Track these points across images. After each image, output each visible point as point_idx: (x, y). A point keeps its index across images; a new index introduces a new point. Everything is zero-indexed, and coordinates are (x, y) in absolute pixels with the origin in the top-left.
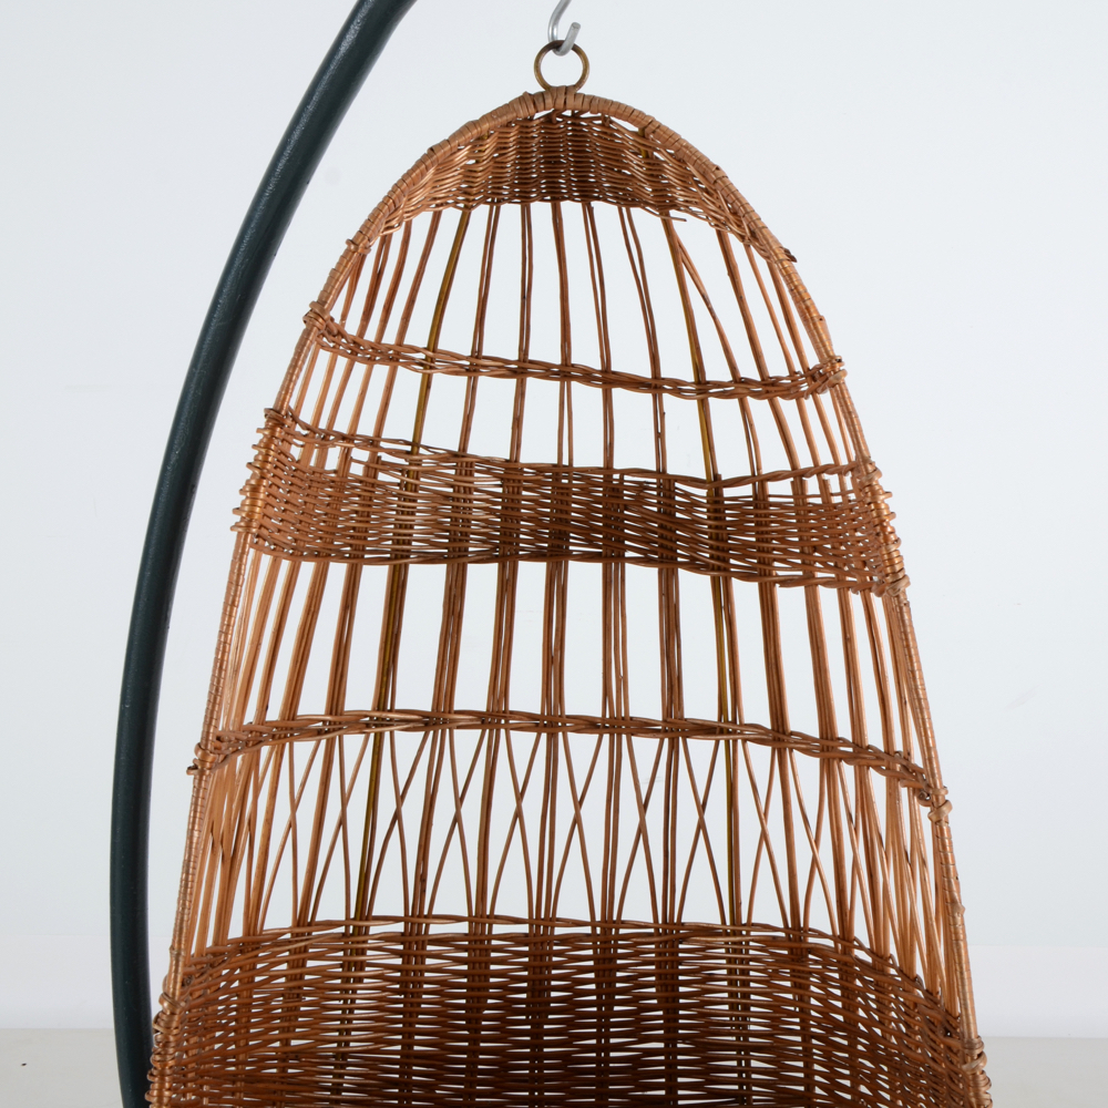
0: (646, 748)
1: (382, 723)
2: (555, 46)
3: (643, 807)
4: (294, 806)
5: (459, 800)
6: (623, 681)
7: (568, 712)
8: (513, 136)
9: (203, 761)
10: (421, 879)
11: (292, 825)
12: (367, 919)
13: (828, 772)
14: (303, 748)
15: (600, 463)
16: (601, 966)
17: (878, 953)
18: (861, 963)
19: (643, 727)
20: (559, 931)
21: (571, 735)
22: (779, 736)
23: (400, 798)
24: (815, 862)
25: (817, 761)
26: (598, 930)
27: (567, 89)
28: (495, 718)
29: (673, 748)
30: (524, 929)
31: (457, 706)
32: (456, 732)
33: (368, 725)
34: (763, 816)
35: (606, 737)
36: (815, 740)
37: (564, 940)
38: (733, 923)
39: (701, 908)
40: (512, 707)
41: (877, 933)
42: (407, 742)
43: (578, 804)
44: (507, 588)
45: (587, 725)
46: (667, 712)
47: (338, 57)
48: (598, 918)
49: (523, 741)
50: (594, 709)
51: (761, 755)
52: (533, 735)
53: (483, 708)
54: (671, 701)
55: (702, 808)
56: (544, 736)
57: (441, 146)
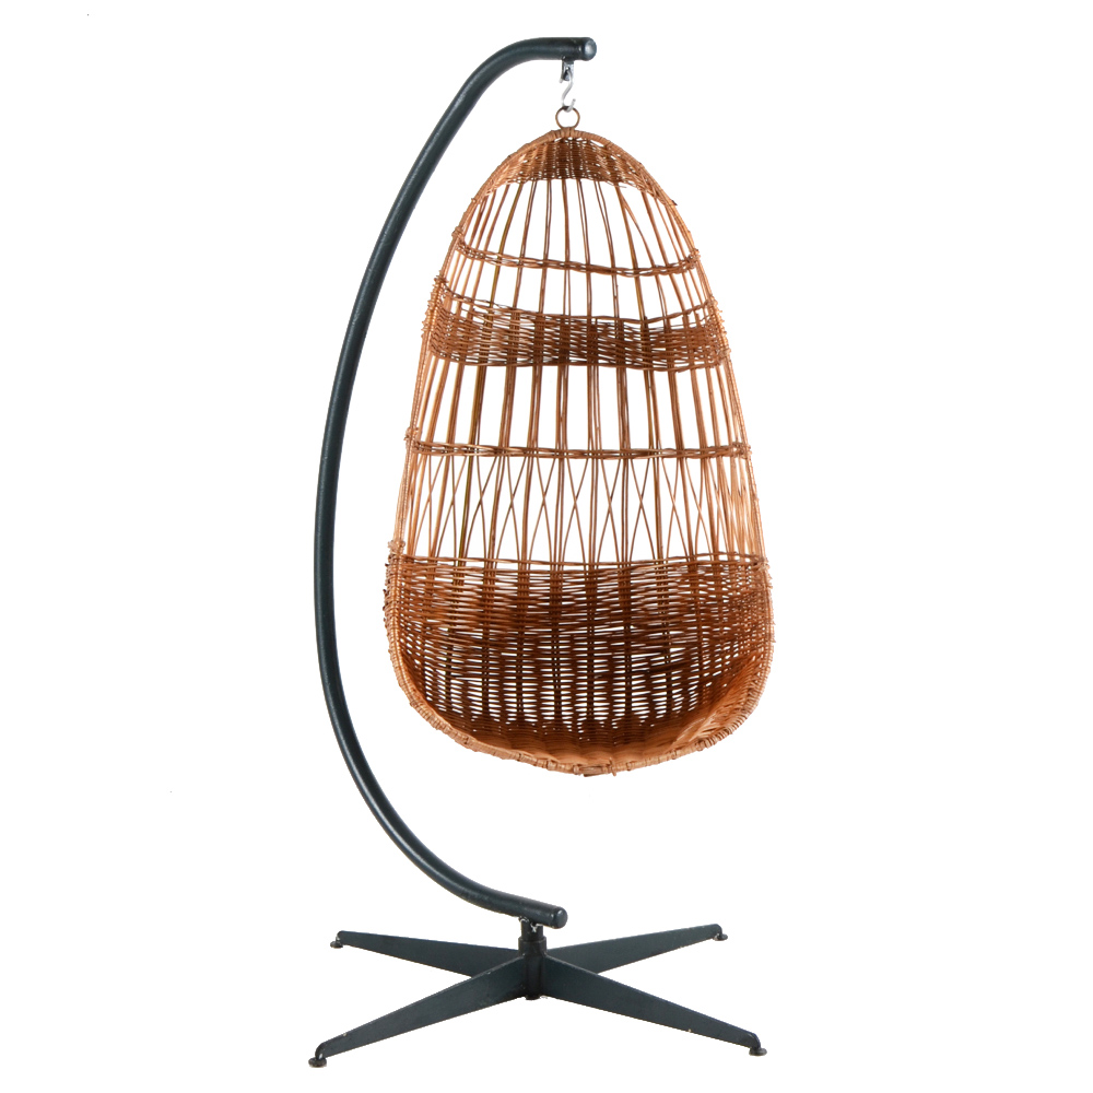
0: (611, 465)
1: (472, 450)
2: (565, 108)
3: (610, 498)
4: (431, 488)
5: (513, 496)
6: (598, 429)
7: (570, 448)
8: (545, 149)
9: (412, 433)
10: (493, 538)
11: (429, 500)
12: (466, 557)
13: (704, 466)
14: (436, 459)
15: (586, 314)
16: (589, 586)
17: (731, 554)
18: (723, 562)
19: (609, 455)
20: (566, 568)
21: (571, 460)
22: (680, 453)
23: (482, 493)
24: (700, 517)
25: (699, 460)
26: (587, 567)
27: (571, 128)
28: (530, 451)
29: (626, 464)
30: (547, 568)
31: (511, 444)
32: (511, 458)
33: (466, 452)
34: (673, 498)
35: (590, 460)
36: (698, 450)
37: (569, 572)
38: (659, 557)
39: (642, 552)
40: (540, 446)
41: (729, 544)
42: (486, 463)
43: (576, 498)
44: (537, 380)
45: (580, 454)
46: (622, 445)
47: (453, 110)
48: (587, 562)
49: (546, 464)
50: (584, 446)
51: (671, 463)
52: (552, 460)
53: (525, 446)
54: (624, 439)
55: (641, 496)
56: (557, 460)
57: (514, 154)
